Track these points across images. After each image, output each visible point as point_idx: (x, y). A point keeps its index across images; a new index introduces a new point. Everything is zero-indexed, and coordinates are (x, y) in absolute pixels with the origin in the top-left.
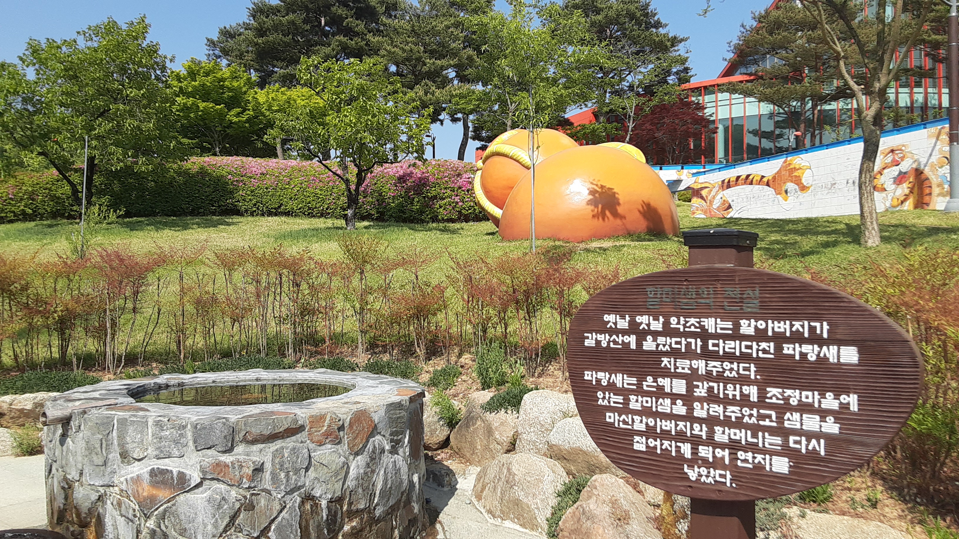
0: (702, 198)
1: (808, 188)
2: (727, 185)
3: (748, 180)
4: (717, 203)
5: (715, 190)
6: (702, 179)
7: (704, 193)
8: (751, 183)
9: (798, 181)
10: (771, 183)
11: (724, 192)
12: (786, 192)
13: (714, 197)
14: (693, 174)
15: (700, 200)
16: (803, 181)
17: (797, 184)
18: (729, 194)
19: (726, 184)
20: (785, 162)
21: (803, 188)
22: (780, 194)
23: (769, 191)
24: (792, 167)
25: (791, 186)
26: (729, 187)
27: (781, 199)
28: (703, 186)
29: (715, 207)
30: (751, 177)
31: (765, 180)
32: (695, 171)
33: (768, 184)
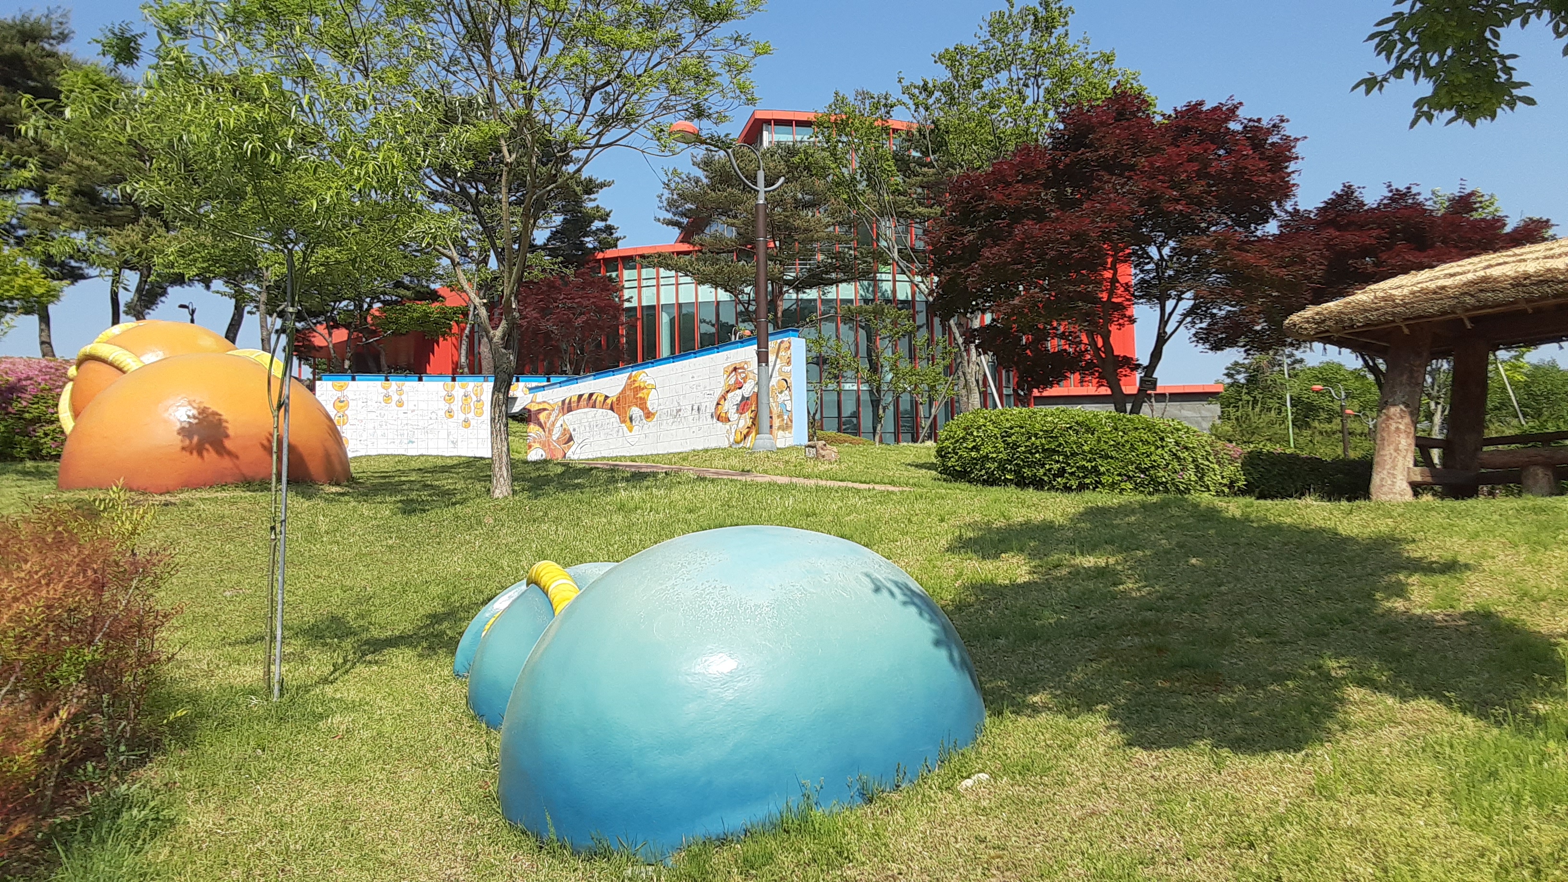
0: (540, 425)
1: (653, 414)
2: (568, 407)
3: (590, 401)
4: (556, 434)
5: (554, 414)
6: (540, 396)
7: (542, 417)
8: (594, 406)
9: (642, 405)
10: (615, 406)
11: (566, 417)
12: (631, 419)
13: (553, 424)
14: (530, 389)
15: (537, 428)
16: (649, 404)
17: (642, 409)
18: (571, 420)
19: (566, 406)
20: (629, 378)
21: (649, 415)
22: (624, 422)
23: (613, 417)
24: (637, 385)
25: (636, 411)
26: (570, 410)
27: (625, 429)
28: (541, 407)
29: (555, 438)
30: (594, 397)
31: (609, 401)
32: (534, 384)
33: (612, 409)
